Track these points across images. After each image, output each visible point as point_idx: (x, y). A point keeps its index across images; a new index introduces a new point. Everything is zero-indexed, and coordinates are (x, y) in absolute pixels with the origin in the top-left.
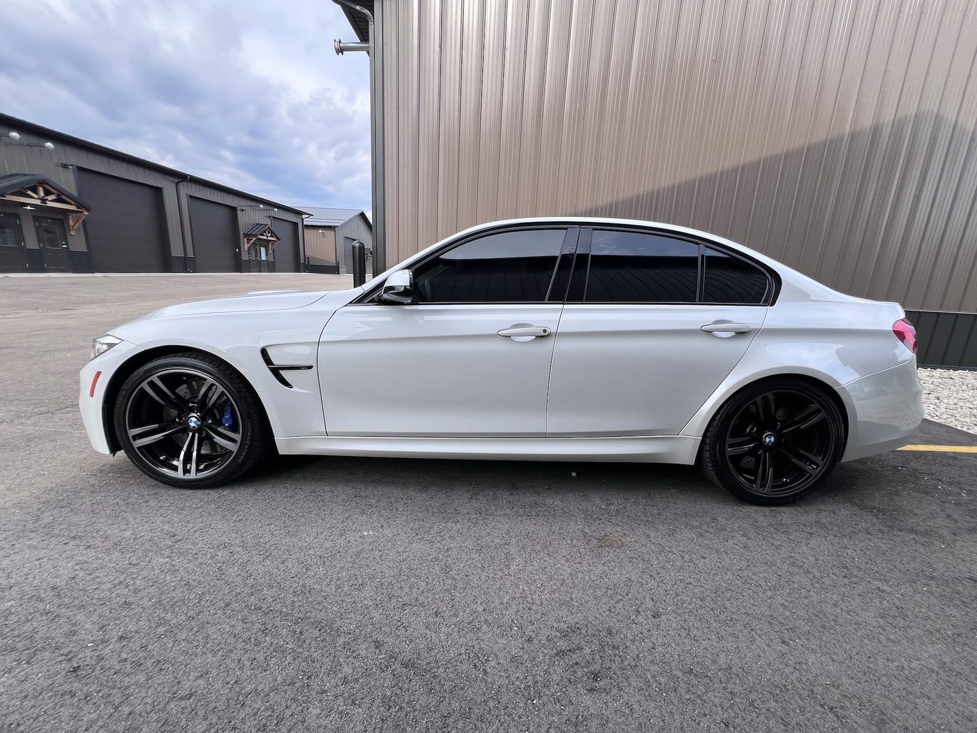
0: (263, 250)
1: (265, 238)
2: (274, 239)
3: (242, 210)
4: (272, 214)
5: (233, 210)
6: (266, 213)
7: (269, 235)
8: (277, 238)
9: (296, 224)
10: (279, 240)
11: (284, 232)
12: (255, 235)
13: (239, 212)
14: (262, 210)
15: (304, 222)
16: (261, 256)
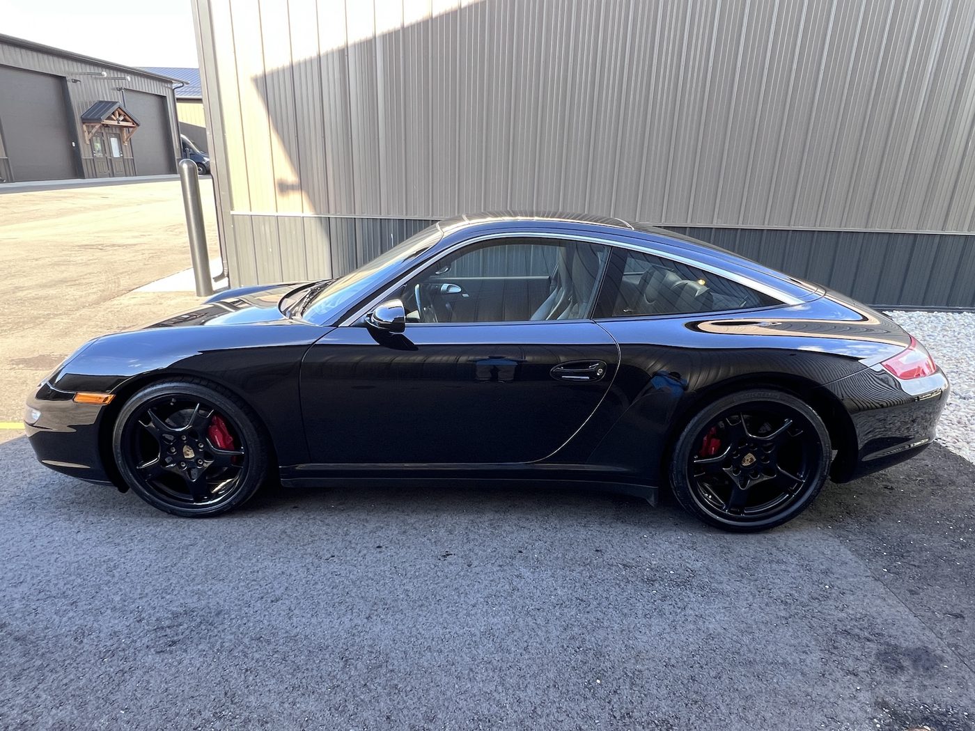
0: (114, 142)
1: (115, 123)
2: (130, 124)
3: (75, 81)
4: (123, 84)
5: (61, 80)
6: (114, 84)
7: (122, 118)
8: (134, 122)
9: (163, 98)
10: (138, 125)
11: (145, 112)
12: (99, 120)
13: (70, 84)
14: (107, 78)
15: (176, 94)
16: (111, 152)
